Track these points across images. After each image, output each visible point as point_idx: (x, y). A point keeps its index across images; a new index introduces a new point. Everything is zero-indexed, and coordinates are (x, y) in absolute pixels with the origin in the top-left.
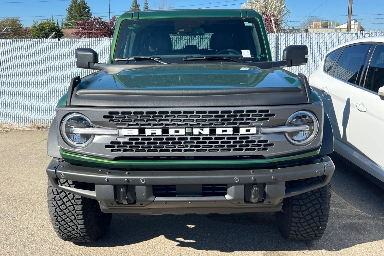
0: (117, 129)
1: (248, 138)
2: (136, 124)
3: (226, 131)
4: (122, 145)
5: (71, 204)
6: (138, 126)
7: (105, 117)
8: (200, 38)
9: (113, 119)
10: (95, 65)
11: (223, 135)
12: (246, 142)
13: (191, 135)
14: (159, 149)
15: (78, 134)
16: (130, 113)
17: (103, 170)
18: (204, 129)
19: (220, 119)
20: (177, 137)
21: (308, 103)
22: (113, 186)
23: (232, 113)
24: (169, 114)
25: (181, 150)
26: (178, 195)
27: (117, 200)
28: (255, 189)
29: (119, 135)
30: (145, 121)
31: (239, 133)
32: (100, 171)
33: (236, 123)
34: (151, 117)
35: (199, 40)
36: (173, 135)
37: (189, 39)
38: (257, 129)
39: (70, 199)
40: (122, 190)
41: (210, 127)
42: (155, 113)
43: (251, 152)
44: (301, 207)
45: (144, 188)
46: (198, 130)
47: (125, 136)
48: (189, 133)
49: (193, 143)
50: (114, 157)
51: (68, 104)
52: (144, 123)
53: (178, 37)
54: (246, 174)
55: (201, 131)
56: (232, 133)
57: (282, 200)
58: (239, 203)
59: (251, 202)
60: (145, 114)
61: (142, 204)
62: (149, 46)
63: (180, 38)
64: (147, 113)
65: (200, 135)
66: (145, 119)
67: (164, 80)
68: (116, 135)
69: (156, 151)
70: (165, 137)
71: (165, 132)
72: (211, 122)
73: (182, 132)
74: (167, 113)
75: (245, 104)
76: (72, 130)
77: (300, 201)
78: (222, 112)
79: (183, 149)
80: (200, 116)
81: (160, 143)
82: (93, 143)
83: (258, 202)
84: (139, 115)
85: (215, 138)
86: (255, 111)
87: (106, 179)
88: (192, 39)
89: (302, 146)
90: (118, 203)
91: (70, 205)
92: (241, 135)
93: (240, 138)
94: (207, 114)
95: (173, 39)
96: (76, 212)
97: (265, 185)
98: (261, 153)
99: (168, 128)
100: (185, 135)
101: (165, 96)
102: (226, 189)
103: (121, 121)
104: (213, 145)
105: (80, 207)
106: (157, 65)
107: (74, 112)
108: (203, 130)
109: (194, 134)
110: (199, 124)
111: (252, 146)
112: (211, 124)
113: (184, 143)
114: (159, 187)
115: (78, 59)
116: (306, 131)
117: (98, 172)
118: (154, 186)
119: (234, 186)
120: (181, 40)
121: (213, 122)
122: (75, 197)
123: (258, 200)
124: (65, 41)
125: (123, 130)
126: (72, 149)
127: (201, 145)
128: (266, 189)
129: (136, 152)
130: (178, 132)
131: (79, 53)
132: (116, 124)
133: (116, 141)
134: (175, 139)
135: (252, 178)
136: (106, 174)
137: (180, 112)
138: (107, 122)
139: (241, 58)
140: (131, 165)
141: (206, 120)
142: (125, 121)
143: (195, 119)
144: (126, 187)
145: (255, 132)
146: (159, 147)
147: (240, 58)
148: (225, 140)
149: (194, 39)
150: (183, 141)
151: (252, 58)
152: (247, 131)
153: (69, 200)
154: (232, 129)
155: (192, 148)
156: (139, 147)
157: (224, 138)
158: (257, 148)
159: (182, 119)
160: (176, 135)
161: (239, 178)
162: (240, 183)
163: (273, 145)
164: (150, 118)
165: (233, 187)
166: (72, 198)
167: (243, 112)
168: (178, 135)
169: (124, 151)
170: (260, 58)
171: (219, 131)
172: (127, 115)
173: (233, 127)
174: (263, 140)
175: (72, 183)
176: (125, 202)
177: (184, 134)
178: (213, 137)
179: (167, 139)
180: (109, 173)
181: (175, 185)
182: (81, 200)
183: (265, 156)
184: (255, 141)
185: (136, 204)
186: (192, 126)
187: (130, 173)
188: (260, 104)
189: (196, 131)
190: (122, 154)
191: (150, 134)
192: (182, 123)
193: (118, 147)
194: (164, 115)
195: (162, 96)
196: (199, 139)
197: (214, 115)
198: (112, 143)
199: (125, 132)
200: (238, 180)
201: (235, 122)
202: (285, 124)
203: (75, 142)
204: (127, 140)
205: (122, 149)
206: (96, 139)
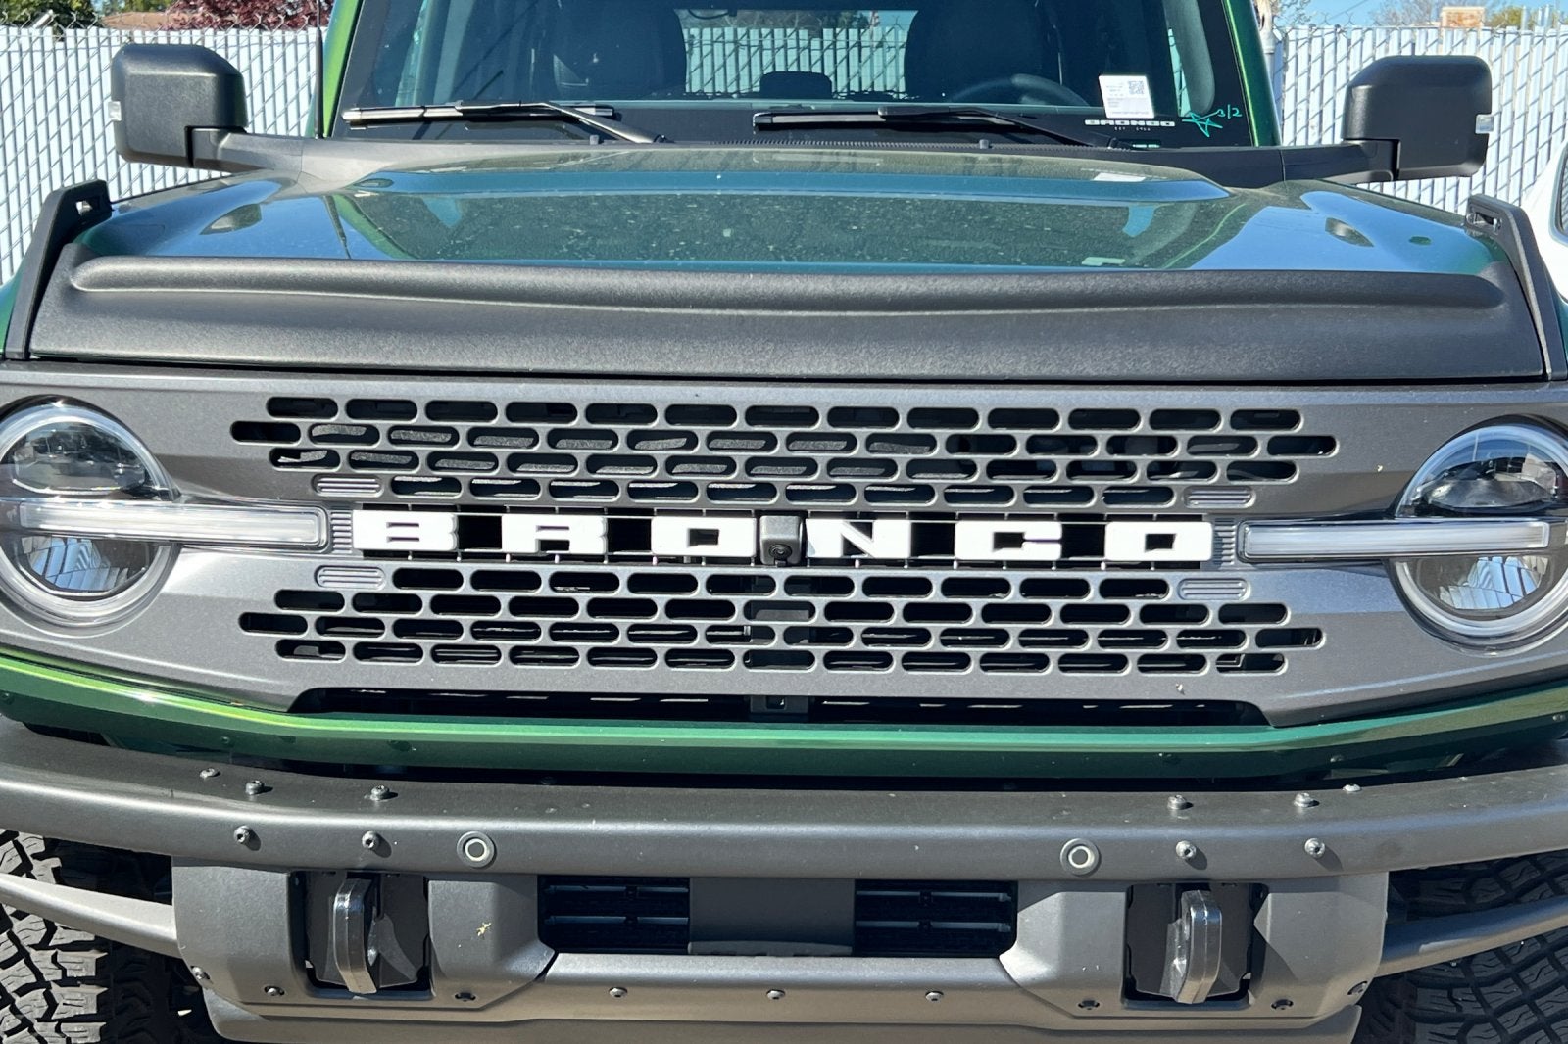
0: (321, 513)
1: (1161, 587)
2: (445, 479)
3: (1015, 540)
4: (347, 611)
5: (33, 980)
6: (457, 496)
7: (243, 431)
8: (844, 44)
9: (294, 445)
10: (228, 141)
11: (997, 565)
12: (1147, 614)
13: (790, 560)
14: (583, 647)
15: (79, 536)
16: (406, 408)
17: (222, 767)
18: (879, 525)
19: (982, 460)
20: (702, 573)
21: (1544, 378)
22: (283, 877)
23: (1062, 428)
24: (659, 423)
25: (727, 658)
26: (702, 945)
27: (308, 965)
28: (1199, 922)
29: (330, 547)
30: (502, 461)
31: (1102, 554)
32: (205, 775)
33: (1086, 493)
34: (542, 439)
35: (841, 54)
36: (678, 560)
37: (785, 46)
38: (1216, 532)
39: (25, 943)
40: (342, 903)
41: (914, 515)
42: (566, 411)
43: (1180, 680)
44: (1465, 1031)
45: (485, 891)
46: (838, 530)
47: (370, 554)
48: (781, 550)
49: (806, 613)
50: (294, 689)
51: (16, 348)
52: (494, 474)
53: (723, 35)
54: (1139, 822)
55: (858, 538)
56: (1054, 552)
57: (1365, 987)
58: (1089, 1003)
59: (1168, 1002)
60: (499, 421)
61: (467, 996)
62: (556, 59)
63: (736, 42)
64: (516, 410)
65: (850, 563)
66: (502, 453)
67: (634, 217)
68: (313, 548)
69: (569, 657)
70: (624, 572)
71: (629, 535)
72: (921, 479)
73: (737, 537)
74: (646, 412)
75: (1147, 370)
76: (32, 512)
77: (1458, 993)
78: (998, 417)
79: (739, 649)
80: (851, 443)
81: (595, 608)
82: (168, 596)
83: (1213, 1001)
84: (463, 427)
85: (950, 587)
86: (1211, 417)
87: (240, 831)
88: (798, 47)
89: (1500, 648)
90: (320, 985)
91: (24, 982)
92: (1112, 566)
93: (1108, 588)
94: (901, 426)
95: (691, 45)
96: (63, 1026)
97: (1256, 893)
98: (1239, 687)
99: (649, 512)
100: (758, 562)
101: (634, 309)
102: (1008, 913)
103: (343, 458)
104: (936, 628)
105: (86, 998)
106: (592, 149)
107: (54, 399)
108: (868, 530)
109: (809, 554)
110: (846, 491)
111: (1181, 644)
112: (926, 492)
113: (750, 610)
114: (580, 888)
115: (127, 105)
116: (1521, 553)
117: (192, 785)
118: (546, 881)
119: (1058, 895)
120: (736, 51)
121: (939, 481)
122: (61, 937)
123: (1215, 987)
124: (93, 43)
125: (359, 516)
126: (32, 632)
127: (857, 626)
128: (1267, 921)
129: (436, 658)
130: (711, 537)
131: (134, 69)
132: (316, 478)
133: (314, 587)
134: (689, 583)
135: (1181, 847)
136: (242, 796)
137: (725, 414)
138: (260, 462)
139: (1096, 123)
140: (401, 746)
141: (890, 467)
142: (372, 458)
143: (822, 458)
144: (367, 883)
145: (1204, 554)
146: (583, 632)
147: (1088, 122)
148: (1014, 597)
149: (809, 47)
150: (739, 601)
151: (1164, 124)
152: (1156, 542)
153: (22, 954)
154: (1055, 529)
155: (797, 642)
156: (455, 629)
157: (1003, 586)
158: (1212, 653)
159: (740, 458)
160: (696, 561)
161: (1099, 847)
162: (1096, 876)
163: (1319, 637)
164: (534, 444)
165: (1053, 904)
166: (37, 940)
167: (1130, 417)
168: (712, 561)
169: (363, 652)
170: (1207, 124)
171: (973, 540)
172: (383, 425)
173: (1062, 517)
174: (1255, 601)
175: (41, 848)
176: (359, 981)
177: (749, 551)
178: (936, 577)
179: (636, 582)
180: (262, 790)
181: (683, 881)
182: (95, 955)
183: (1265, 706)
184: (1199, 612)
185: (431, 997)
186: (800, 506)
187: (395, 795)
188: (1239, 370)
189: (826, 537)
190: (346, 672)
191: (531, 548)
192: (737, 478)
193: (323, 625)
194: (622, 430)
195: (617, 309)
196: (845, 585)
197: (942, 434)
198: (285, 598)
199: (371, 529)
200: (1091, 860)
201: (1078, 482)
202: (1393, 507)
203: (52, 586)
204: (384, 585)
205: (349, 642)
206: (188, 573)
